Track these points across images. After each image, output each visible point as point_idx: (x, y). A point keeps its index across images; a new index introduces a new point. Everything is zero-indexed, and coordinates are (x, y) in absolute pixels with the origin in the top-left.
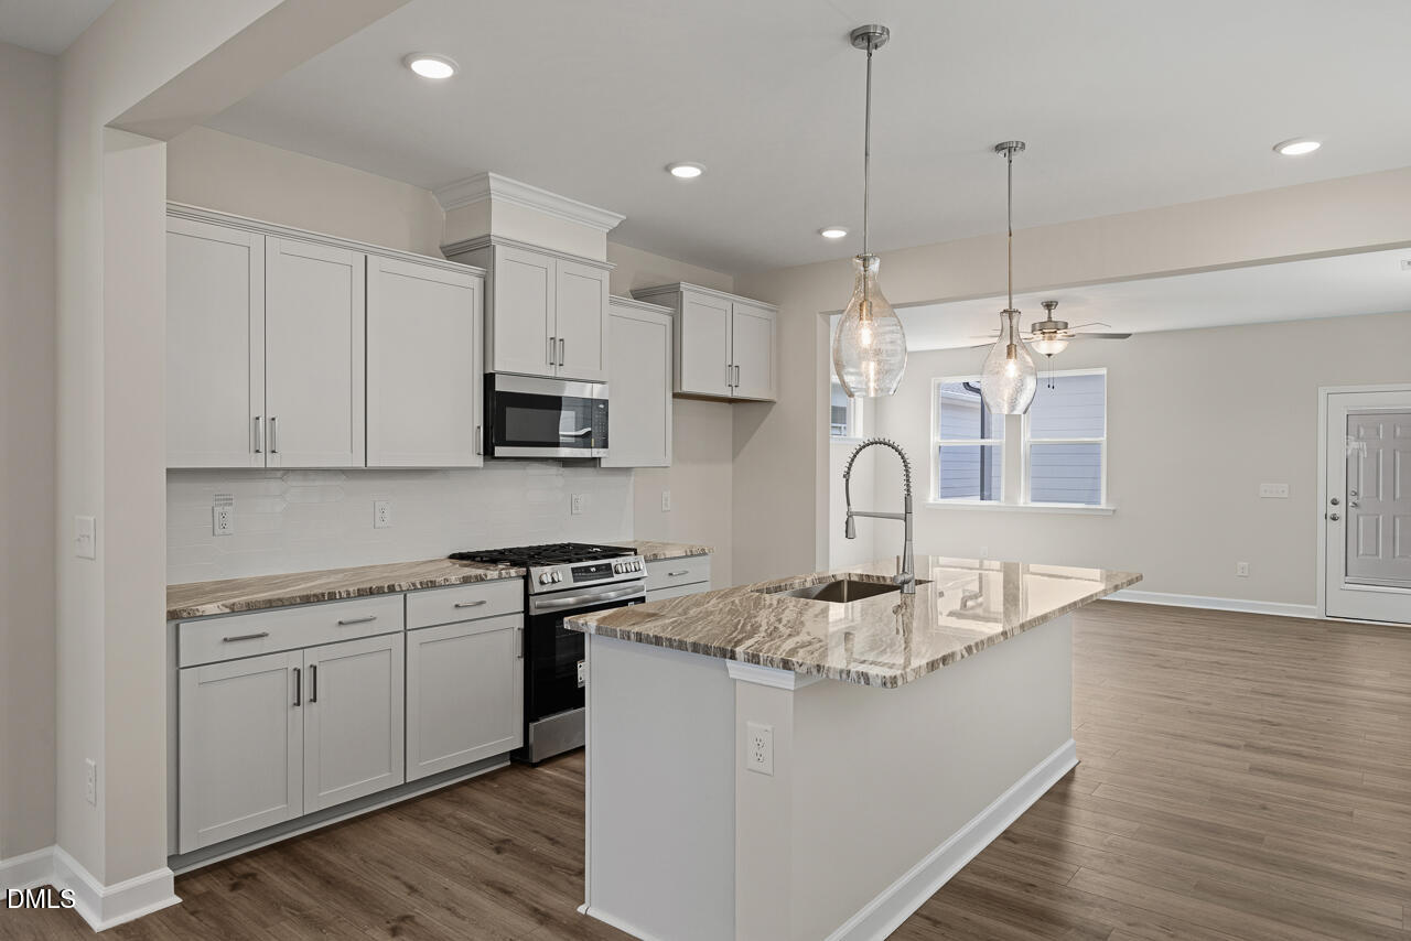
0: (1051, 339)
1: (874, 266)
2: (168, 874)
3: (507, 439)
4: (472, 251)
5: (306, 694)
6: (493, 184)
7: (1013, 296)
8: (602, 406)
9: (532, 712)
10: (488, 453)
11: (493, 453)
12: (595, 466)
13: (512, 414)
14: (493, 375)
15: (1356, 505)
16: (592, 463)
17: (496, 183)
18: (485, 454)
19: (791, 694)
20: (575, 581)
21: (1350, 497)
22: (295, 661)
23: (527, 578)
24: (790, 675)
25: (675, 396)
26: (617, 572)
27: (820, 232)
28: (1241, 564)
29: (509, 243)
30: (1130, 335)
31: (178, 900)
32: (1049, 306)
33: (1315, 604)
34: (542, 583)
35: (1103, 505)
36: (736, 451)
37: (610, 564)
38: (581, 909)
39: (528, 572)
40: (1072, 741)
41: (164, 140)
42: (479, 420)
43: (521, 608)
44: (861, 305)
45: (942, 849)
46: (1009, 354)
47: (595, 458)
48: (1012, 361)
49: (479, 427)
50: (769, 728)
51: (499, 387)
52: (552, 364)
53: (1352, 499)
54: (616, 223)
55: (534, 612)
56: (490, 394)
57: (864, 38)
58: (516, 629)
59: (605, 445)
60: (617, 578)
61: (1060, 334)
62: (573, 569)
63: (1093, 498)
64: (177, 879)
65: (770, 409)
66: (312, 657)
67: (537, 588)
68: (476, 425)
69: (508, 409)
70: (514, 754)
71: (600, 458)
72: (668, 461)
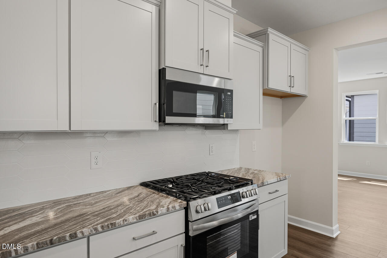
3: (174, 112)
8: (229, 93)
10: (161, 120)
11: (164, 121)
12: (224, 129)
13: (177, 96)
14: (164, 69)
16: (223, 127)
18: (160, 121)
20: (219, 207)
23: (187, 209)
26: (243, 197)
34: (197, 212)
36: (284, 121)
37: (239, 192)
39: (188, 205)
42: (155, 99)
43: (183, 230)
47: (225, 124)
49: (156, 104)
51: (168, 77)
52: (201, 65)
55: (191, 234)
56: (163, 82)
58: (179, 246)
60: (243, 201)
62: (217, 199)
65: (304, 100)
67: (194, 216)
68: (154, 102)
69: (175, 93)
71: (227, 124)
72: (261, 126)
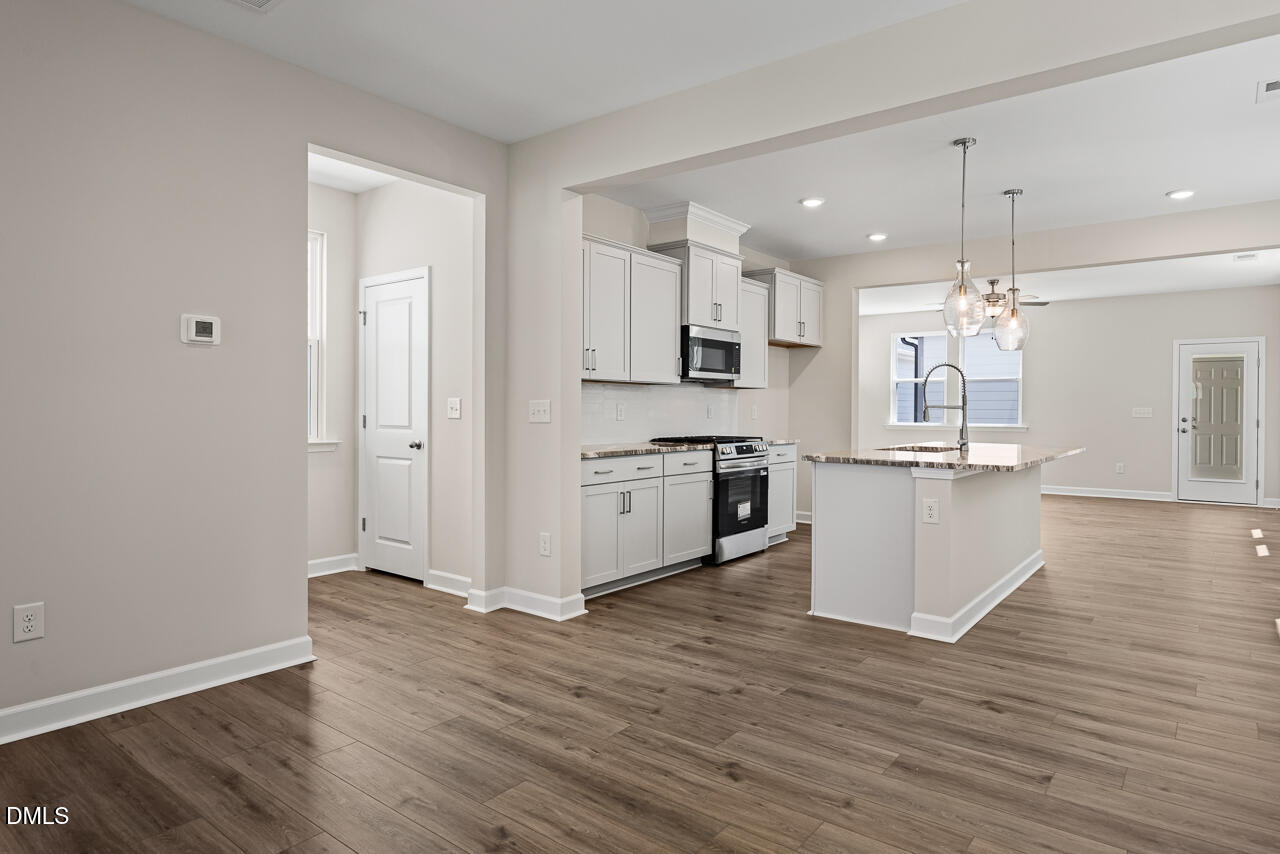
0: (994, 306)
1: (967, 266)
2: (582, 597)
4: (676, 249)
5: (627, 509)
6: (691, 209)
7: (1016, 276)
8: (737, 348)
9: (717, 534)
10: (683, 375)
11: (688, 375)
12: (730, 386)
14: (686, 326)
17: (694, 208)
18: (681, 376)
19: (950, 482)
20: (737, 454)
22: (622, 488)
23: (714, 451)
24: (951, 471)
25: (772, 343)
26: (756, 450)
27: (868, 236)
28: (1118, 464)
29: (699, 245)
30: (1047, 303)
31: (587, 611)
32: (992, 283)
33: (1169, 491)
34: (722, 454)
35: (1019, 424)
36: (792, 380)
37: (752, 445)
38: (810, 613)
39: (715, 447)
40: (1040, 551)
41: (581, 193)
42: (678, 354)
43: (711, 468)
44: (960, 287)
45: (994, 587)
46: (1013, 314)
47: (732, 380)
48: (1014, 318)
49: (679, 359)
50: (937, 500)
52: (715, 319)
54: (745, 230)
55: (719, 471)
56: (684, 338)
57: (963, 142)
58: (709, 481)
59: (738, 371)
60: (756, 454)
61: (1001, 302)
62: (736, 447)
63: (1014, 419)
64: (587, 602)
65: (817, 353)
66: (627, 487)
67: (719, 456)
68: (677, 357)
70: (703, 559)
71: (734, 380)
72: (766, 385)
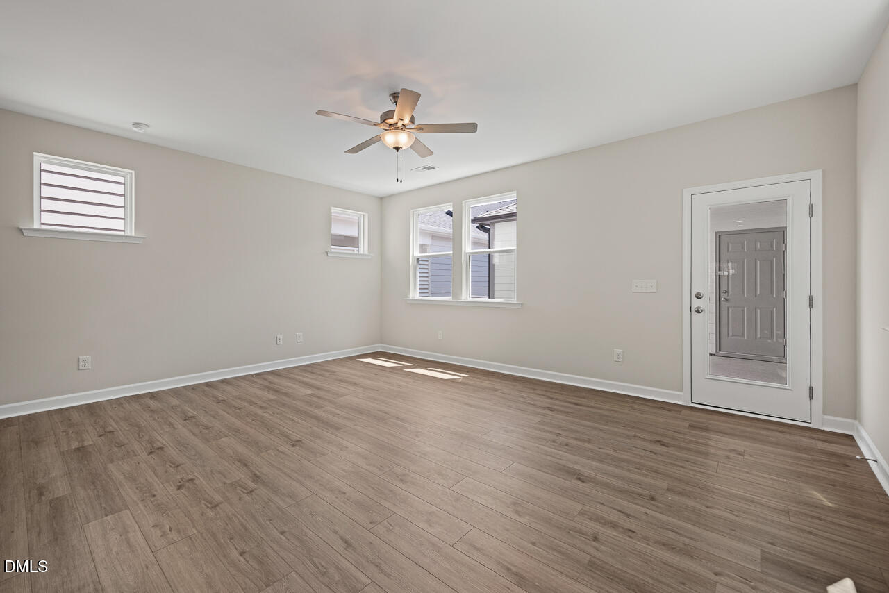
15: (726, 300)
21: (722, 294)
33: (681, 390)
35: (516, 300)
53: (724, 296)
